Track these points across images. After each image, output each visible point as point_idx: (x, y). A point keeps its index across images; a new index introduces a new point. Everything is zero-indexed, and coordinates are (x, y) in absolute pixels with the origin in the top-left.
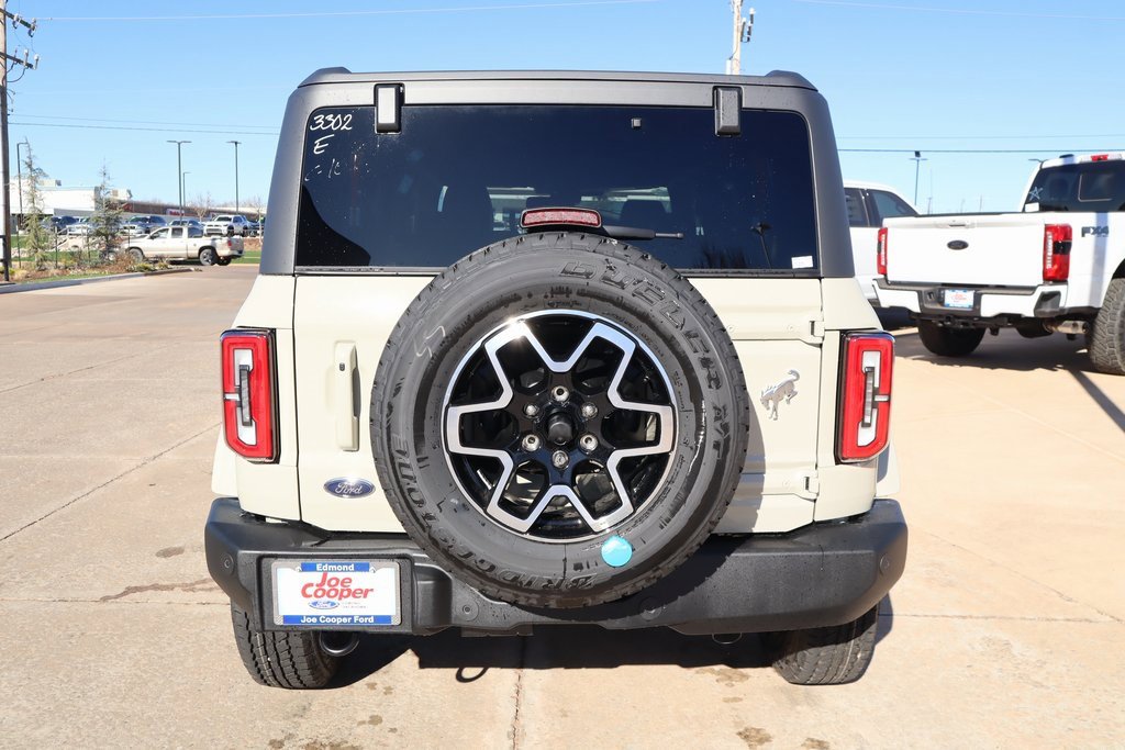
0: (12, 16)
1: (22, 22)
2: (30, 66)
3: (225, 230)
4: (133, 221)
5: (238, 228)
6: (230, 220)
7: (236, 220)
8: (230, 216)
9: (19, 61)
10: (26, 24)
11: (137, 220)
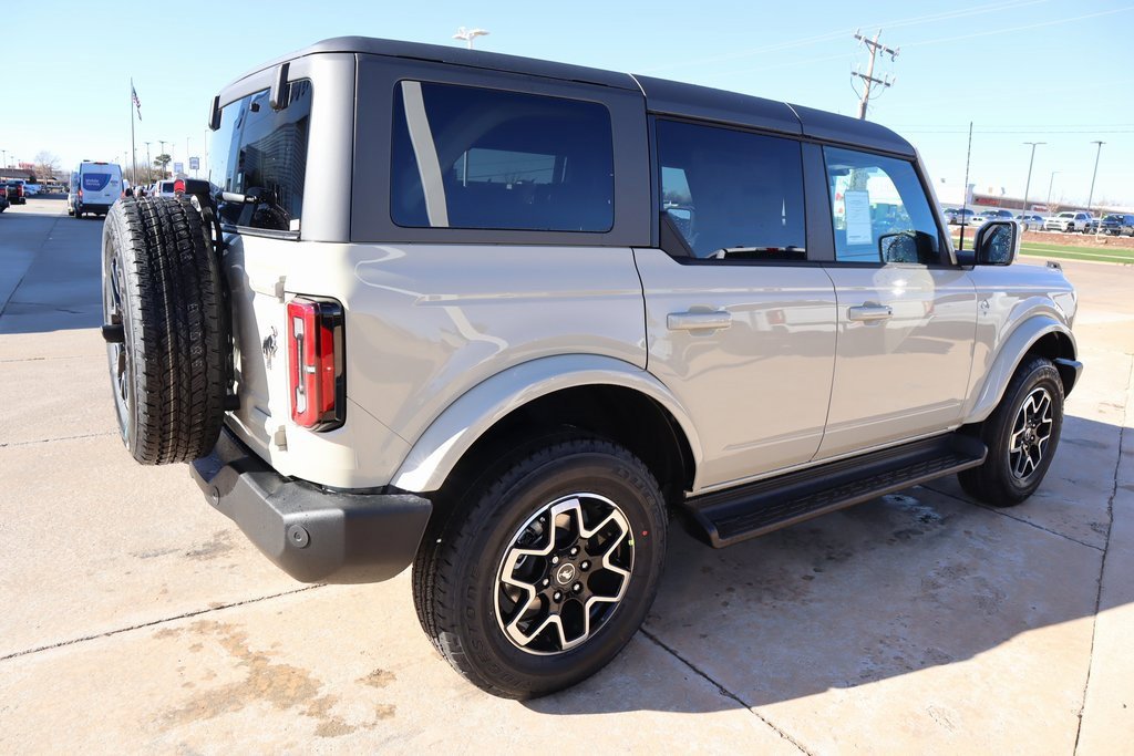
0: (880, 47)
1: (888, 50)
2: (888, 85)
3: (1064, 226)
4: (983, 214)
5: (1080, 225)
6: (1072, 216)
7: (1080, 217)
8: (1072, 213)
9: (880, 82)
10: (891, 52)
11: (987, 213)
